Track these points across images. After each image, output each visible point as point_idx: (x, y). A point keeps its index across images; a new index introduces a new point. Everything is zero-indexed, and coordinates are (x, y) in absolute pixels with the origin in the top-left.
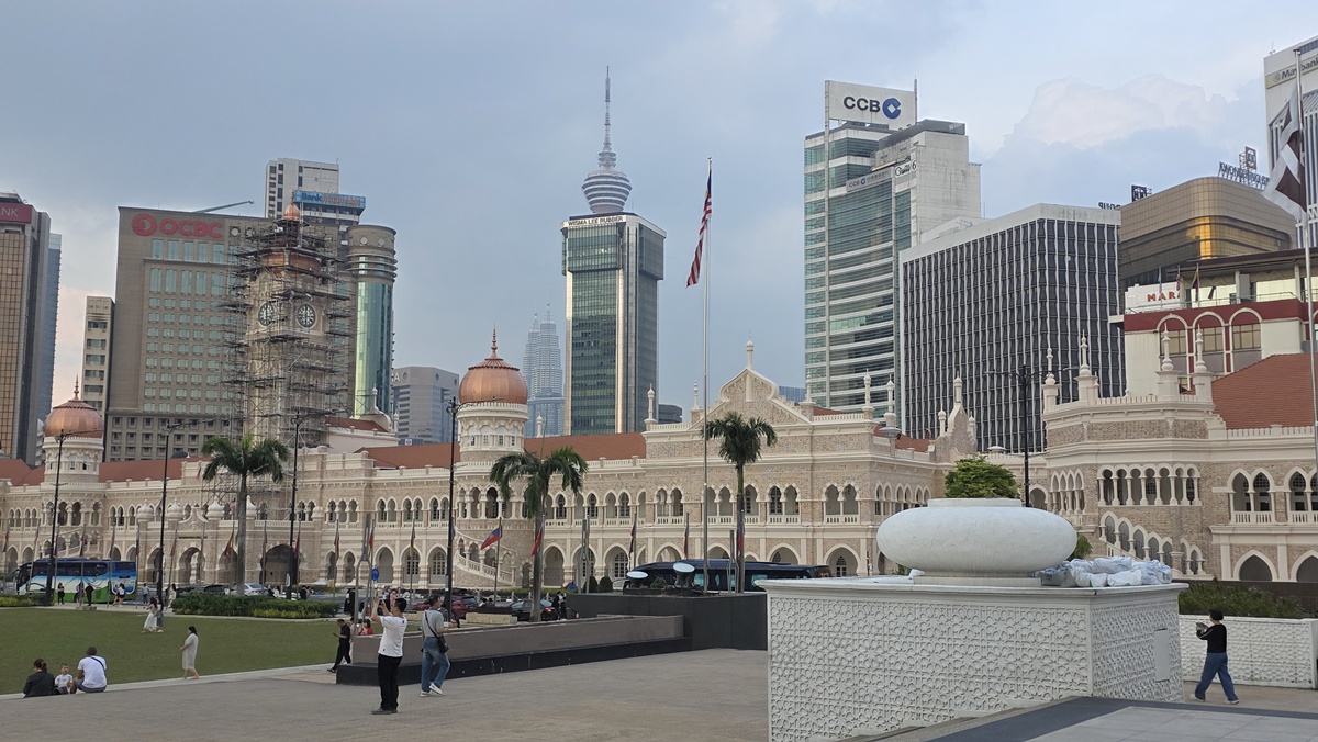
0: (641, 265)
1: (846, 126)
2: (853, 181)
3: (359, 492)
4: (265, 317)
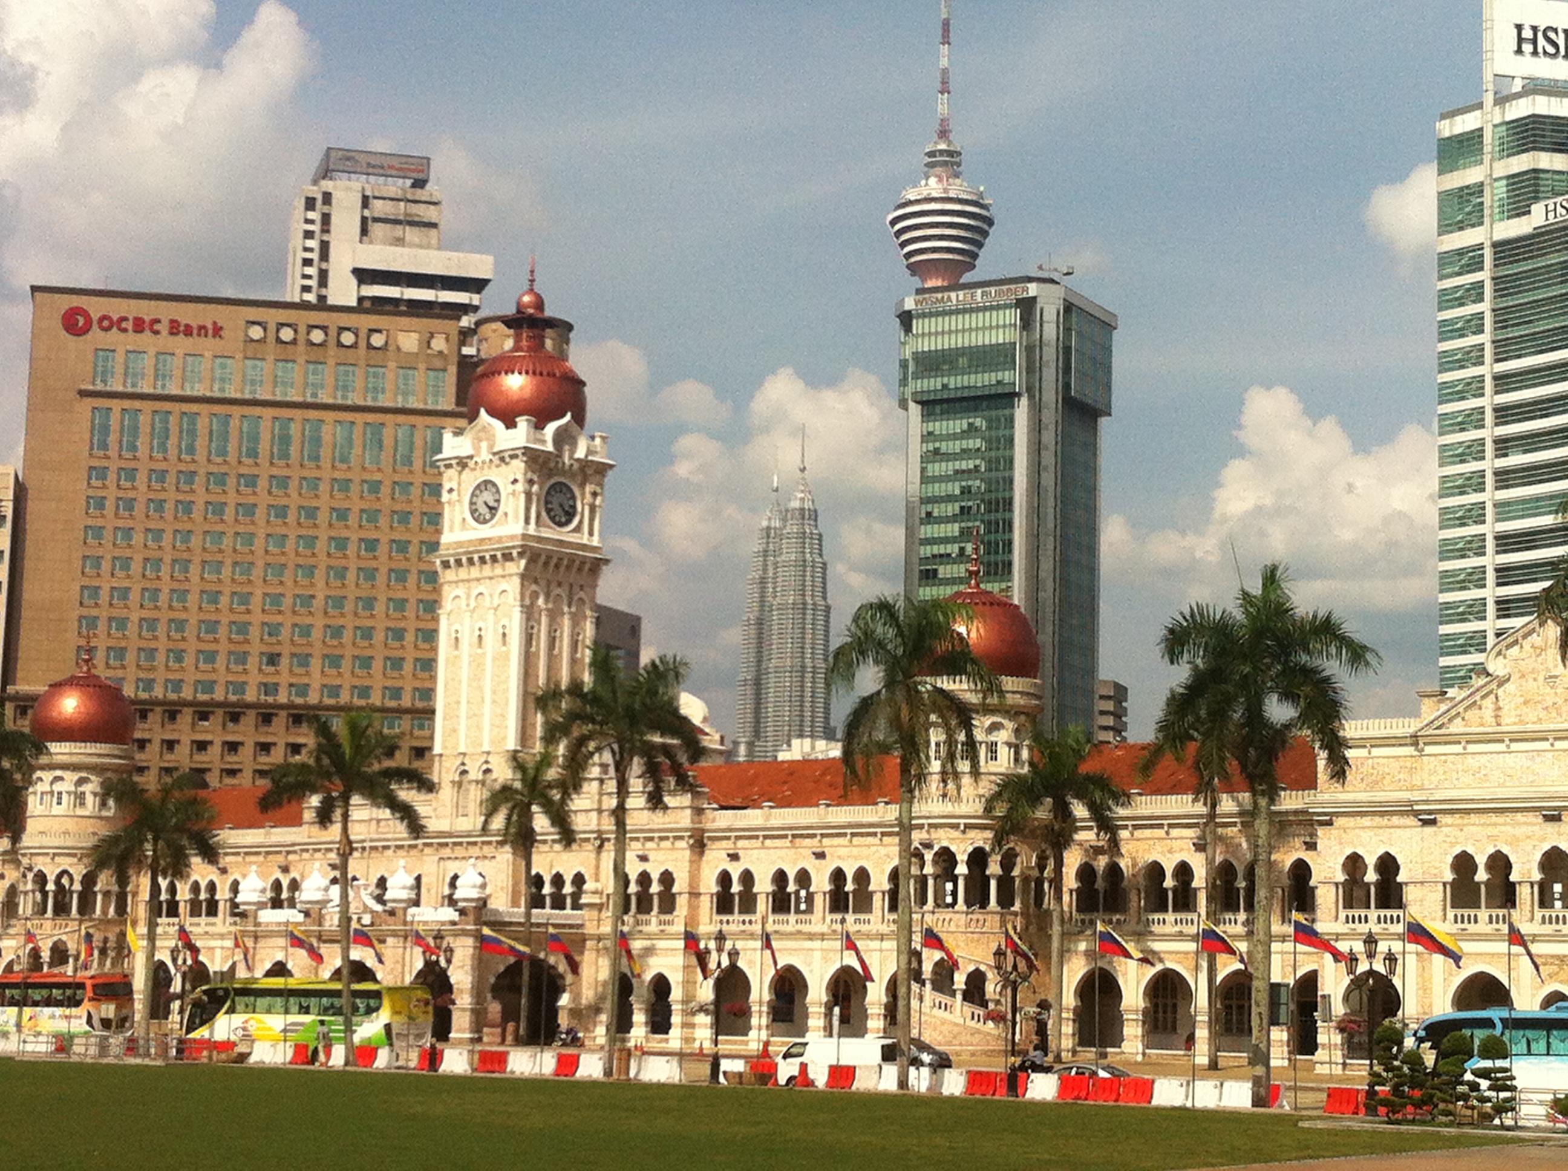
0: (1067, 386)
1: (1535, 87)
2: (1551, 202)
3: (677, 855)
4: (483, 508)
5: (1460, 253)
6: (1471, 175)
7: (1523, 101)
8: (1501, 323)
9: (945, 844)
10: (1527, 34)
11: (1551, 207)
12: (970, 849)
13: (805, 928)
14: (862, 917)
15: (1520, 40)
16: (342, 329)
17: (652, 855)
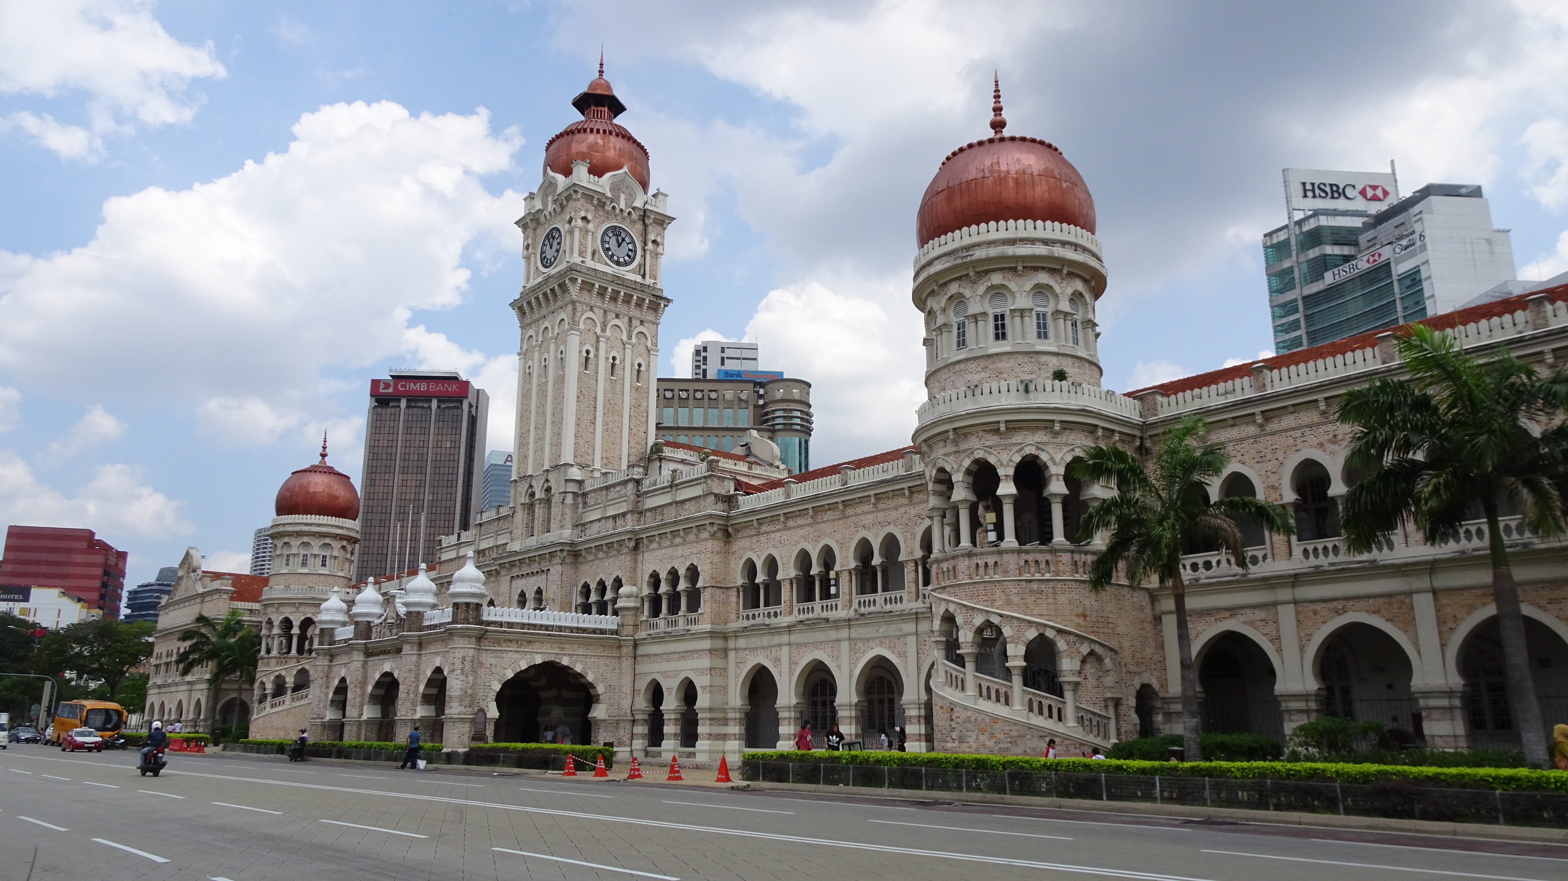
1: (1316, 214)
2: (1336, 271)
3: (701, 547)
4: (550, 254)
5: (1283, 306)
6: (1286, 264)
7: (1312, 220)
8: (1312, 336)
9: (979, 454)
10: (1309, 187)
11: (1336, 272)
12: (1017, 459)
13: (832, 615)
14: (892, 594)
15: (1305, 191)
16: (696, 391)
17: (680, 551)
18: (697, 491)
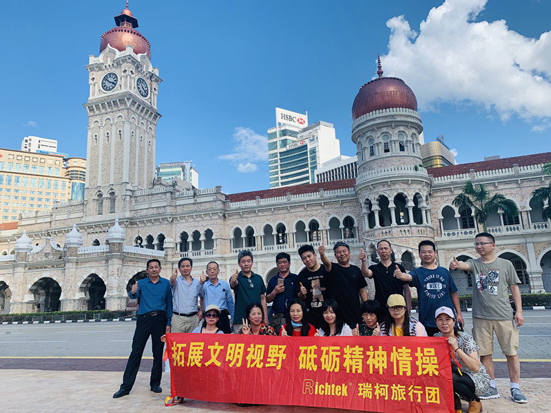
1: (285, 125)
3: (215, 222)
4: (108, 85)
5: (273, 154)
8: (282, 167)
9: (400, 191)
11: (290, 145)
12: (414, 193)
16: (33, 158)
17: (200, 223)
18: (211, 199)
